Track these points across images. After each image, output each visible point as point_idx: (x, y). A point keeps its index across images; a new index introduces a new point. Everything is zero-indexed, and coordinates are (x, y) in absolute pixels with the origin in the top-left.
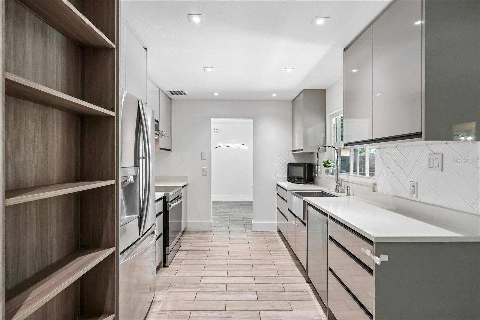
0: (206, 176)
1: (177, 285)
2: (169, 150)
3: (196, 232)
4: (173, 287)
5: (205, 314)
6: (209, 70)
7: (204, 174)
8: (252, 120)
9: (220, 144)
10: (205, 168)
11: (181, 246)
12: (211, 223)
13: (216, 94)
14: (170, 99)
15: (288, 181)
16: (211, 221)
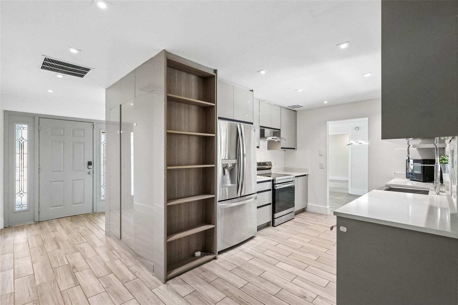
0: (323, 169)
1: (272, 237)
2: (294, 149)
3: (314, 213)
4: (269, 236)
5: (274, 253)
6: (300, 90)
7: (321, 167)
8: (367, 119)
9: (352, 142)
10: (321, 163)
11: (293, 219)
12: (327, 208)
13: (325, 102)
14: (294, 111)
15: (407, 178)
16: (327, 206)
